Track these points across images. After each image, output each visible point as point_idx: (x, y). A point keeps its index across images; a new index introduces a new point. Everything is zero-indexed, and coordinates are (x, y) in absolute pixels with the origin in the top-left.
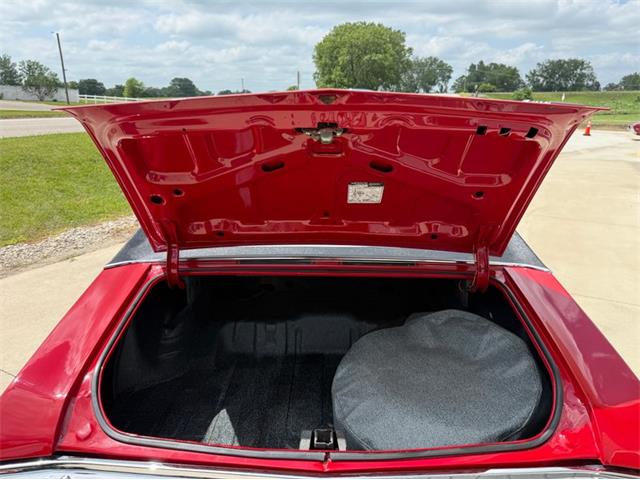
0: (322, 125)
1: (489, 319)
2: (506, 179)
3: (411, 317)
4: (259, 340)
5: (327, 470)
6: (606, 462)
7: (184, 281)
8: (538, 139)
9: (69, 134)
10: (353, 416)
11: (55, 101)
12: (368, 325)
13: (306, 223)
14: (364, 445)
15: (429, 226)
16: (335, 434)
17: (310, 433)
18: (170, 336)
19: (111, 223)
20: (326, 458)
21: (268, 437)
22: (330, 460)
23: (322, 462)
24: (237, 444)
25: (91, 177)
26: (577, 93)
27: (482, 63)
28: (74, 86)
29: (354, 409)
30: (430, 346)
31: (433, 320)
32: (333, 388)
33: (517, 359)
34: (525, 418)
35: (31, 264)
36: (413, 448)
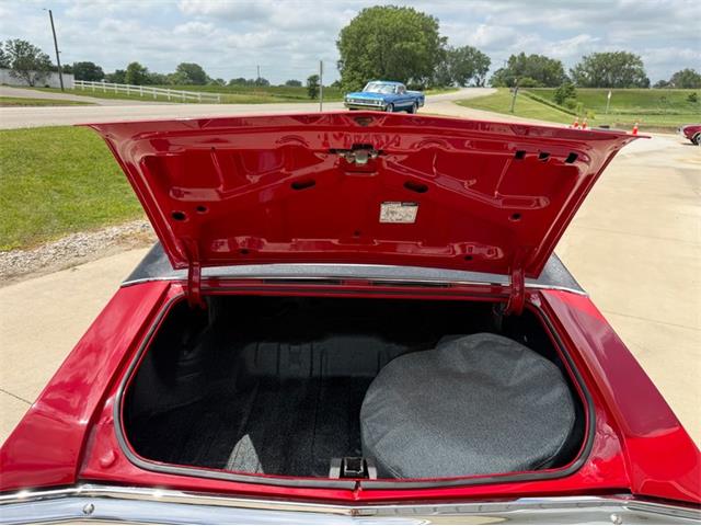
0: (357, 147)
1: (525, 344)
2: (544, 202)
3: (443, 339)
4: (282, 362)
5: (357, 499)
6: (636, 491)
7: (205, 300)
8: (577, 164)
9: (66, 127)
10: (383, 442)
11: (47, 86)
12: (397, 348)
13: (335, 241)
14: (394, 473)
15: (463, 247)
16: (365, 462)
17: (340, 460)
18: (189, 357)
19: (115, 229)
20: (357, 487)
21: (293, 464)
22: (360, 489)
23: (353, 491)
24: (261, 471)
25: (92, 176)
26: (625, 89)
27: (523, 54)
28: (67, 70)
29: (383, 435)
30: (463, 371)
31: (466, 344)
32: (362, 413)
33: (552, 386)
34: (557, 447)
35: (28, 273)
36: (445, 477)
